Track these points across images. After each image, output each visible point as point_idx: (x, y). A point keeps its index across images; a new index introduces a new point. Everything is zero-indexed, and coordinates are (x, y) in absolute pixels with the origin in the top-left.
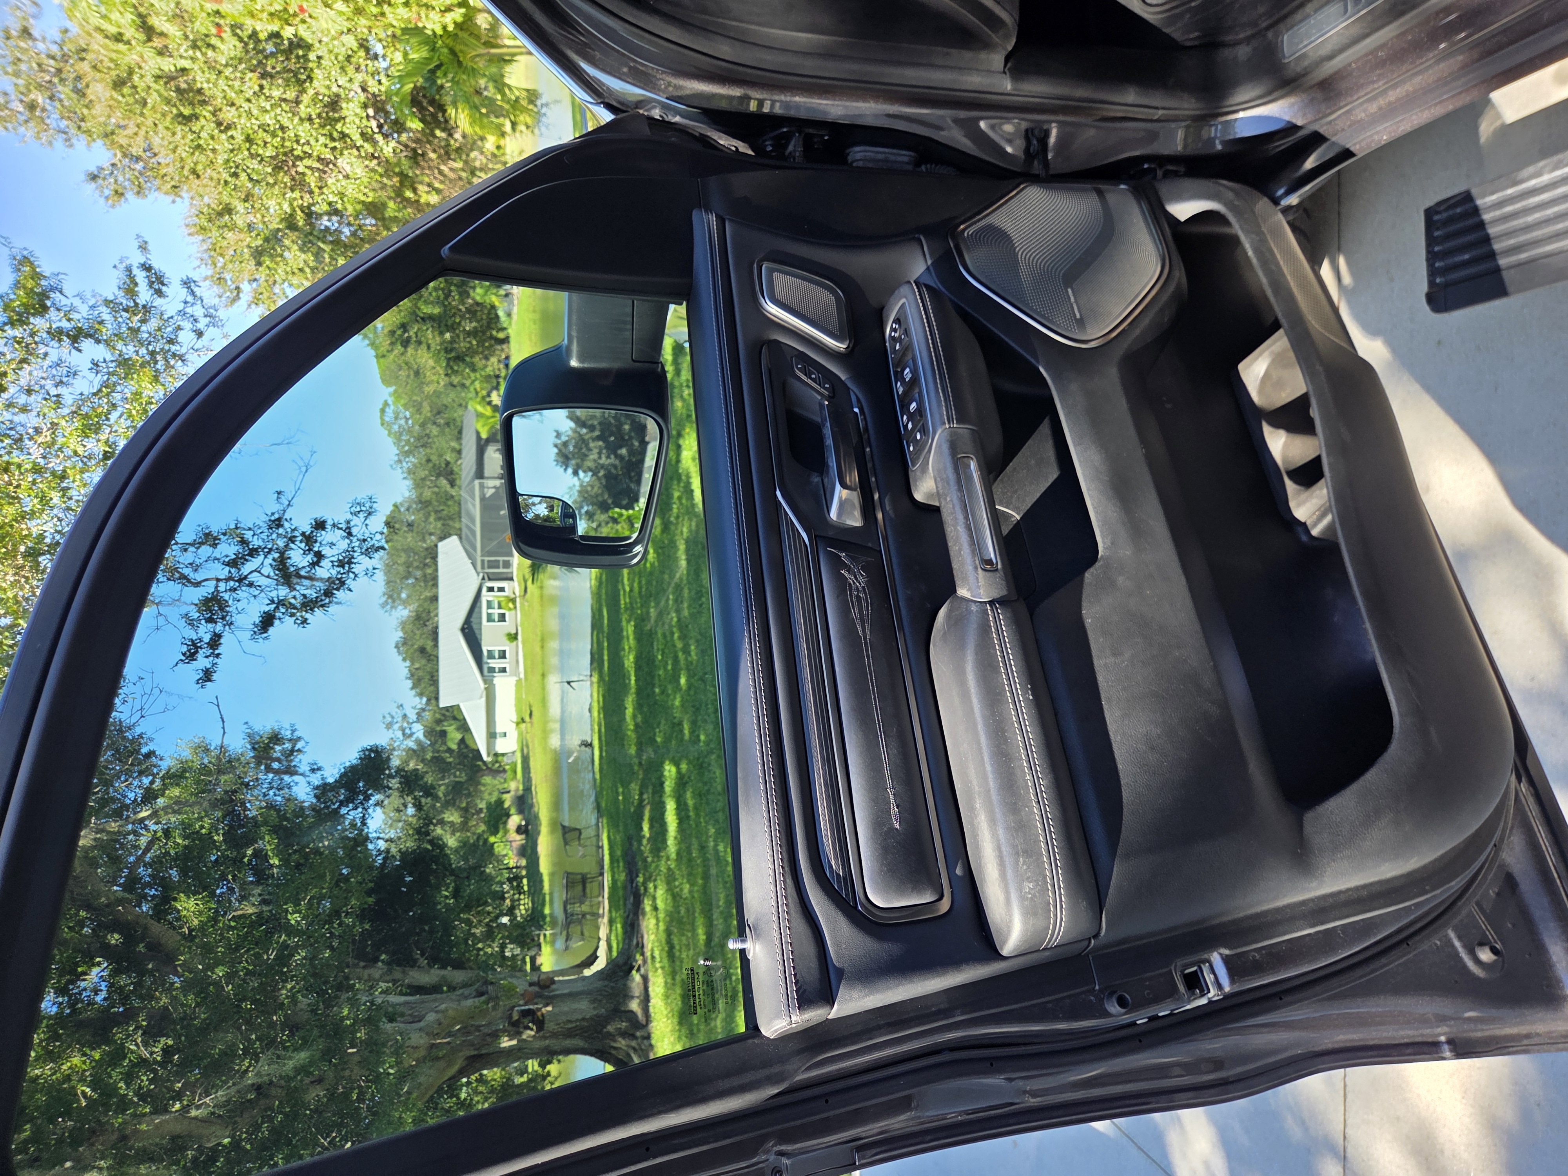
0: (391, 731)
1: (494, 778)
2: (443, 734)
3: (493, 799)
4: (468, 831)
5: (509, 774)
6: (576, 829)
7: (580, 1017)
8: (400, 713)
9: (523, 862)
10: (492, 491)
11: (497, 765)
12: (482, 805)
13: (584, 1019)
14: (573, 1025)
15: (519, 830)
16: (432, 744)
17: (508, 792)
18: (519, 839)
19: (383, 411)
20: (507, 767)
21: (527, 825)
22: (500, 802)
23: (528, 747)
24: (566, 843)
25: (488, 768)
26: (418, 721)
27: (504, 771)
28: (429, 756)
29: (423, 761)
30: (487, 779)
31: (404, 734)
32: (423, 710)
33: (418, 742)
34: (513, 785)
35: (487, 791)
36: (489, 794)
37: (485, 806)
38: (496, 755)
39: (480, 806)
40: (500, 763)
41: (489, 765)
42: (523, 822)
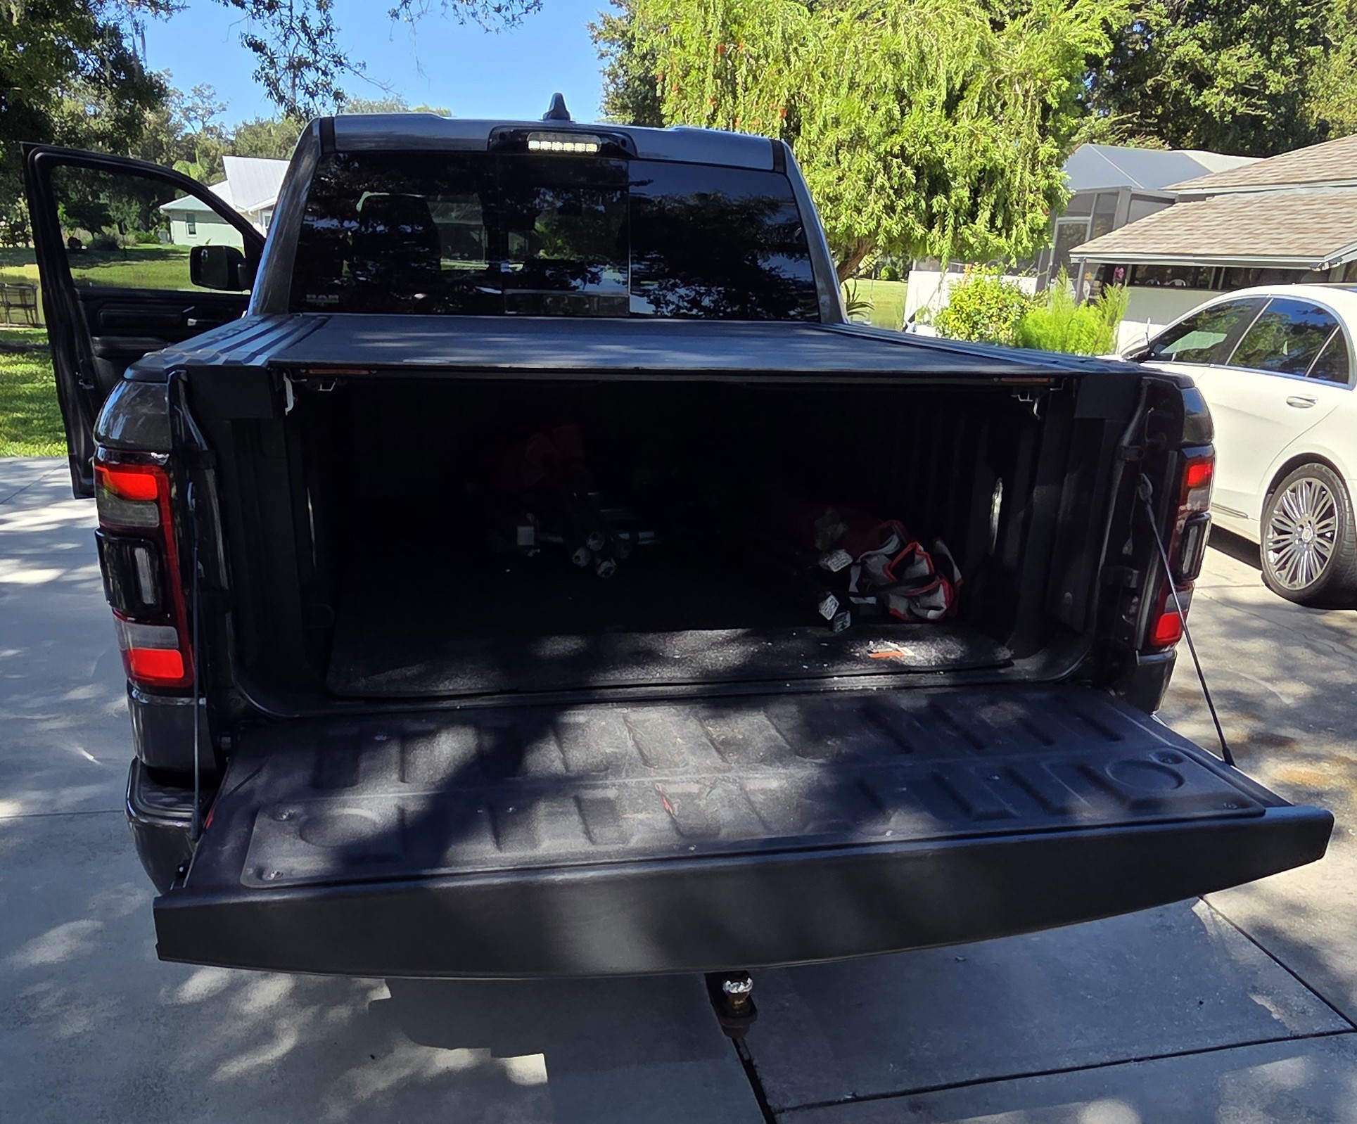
1: (139, 216)
2: (192, 157)
3: (111, 213)
5: (143, 234)
8: (215, 107)
11: (156, 220)
12: (103, 200)
16: (178, 144)
17: (121, 233)
20: (152, 232)
22: (109, 222)
23: (178, 258)
25: (151, 209)
26: (205, 128)
27: (148, 229)
28: (162, 138)
29: (156, 130)
30: (136, 207)
31: (188, 109)
32: (220, 136)
33: (180, 127)
34: (131, 237)
35: (121, 206)
36: (117, 208)
37: (101, 202)
38: (168, 220)
39: (101, 196)
40: (158, 224)
41: (154, 211)
42: (84, 247)
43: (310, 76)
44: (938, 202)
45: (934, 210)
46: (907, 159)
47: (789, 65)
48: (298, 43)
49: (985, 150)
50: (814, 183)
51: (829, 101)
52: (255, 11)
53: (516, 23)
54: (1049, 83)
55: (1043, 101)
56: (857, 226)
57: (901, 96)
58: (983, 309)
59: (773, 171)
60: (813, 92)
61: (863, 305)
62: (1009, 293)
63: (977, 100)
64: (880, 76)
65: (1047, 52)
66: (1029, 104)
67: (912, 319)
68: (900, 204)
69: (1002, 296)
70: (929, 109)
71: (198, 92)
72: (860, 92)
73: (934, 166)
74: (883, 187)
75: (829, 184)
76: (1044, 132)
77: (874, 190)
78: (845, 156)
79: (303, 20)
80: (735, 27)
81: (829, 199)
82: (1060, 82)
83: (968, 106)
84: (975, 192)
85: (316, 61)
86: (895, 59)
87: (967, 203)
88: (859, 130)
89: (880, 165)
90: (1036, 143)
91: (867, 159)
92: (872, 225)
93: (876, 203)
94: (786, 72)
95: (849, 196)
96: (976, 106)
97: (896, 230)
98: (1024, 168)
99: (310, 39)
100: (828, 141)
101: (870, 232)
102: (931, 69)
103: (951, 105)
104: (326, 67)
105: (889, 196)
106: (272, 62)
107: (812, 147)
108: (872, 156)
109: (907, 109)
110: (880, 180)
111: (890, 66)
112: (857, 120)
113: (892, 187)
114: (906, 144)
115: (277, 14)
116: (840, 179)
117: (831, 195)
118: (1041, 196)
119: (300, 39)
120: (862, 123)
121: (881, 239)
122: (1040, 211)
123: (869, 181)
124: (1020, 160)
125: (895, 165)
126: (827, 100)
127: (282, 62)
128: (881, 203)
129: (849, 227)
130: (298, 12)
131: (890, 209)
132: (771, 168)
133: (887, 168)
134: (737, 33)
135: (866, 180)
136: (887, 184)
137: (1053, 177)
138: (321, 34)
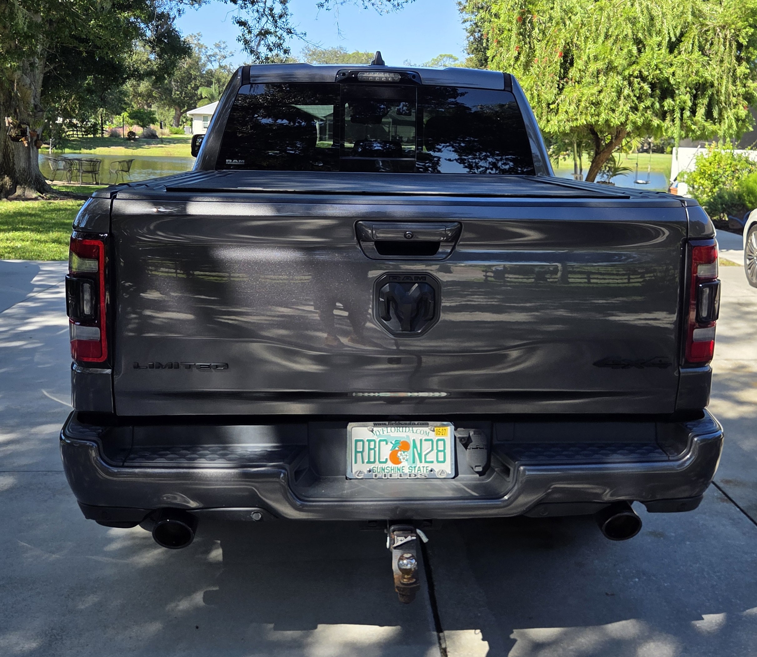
0: (213, 47)
1: (174, 118)
2: (209, 84)
3: (157, 116)
4: (134, 96)
5: (175, 128)
6: (129, 169)
7: (15, 162)
9: (106, 135)
10: (387, 130)
11: (184, 120)
12: (154, 108)
13: (14, 164)
14: (11, 158)
15: (132, 133)
16: (202, 75)
17: (161, 128)
18: (124, 132)
19: (451, 57)
20: (181, 127)
21: (135, 139)
22: (153, 121)
24: (120, 162)
25: (182, 113)
26: (221, 67)
27: (178, 125)
28: (192, 72)
29: (190, 68)
30: (173, 112)
31: (210, 56)
33: (205, 65)
34: (166, 130)
35: (164, 112)
36: (162, 113)
37: (152, 110)
38: (191, 120)
39: (153, 106)
40: (185, 122)
41: (184, 115)
42: (137, 137)
43: (271, 39)
44: (668, 103)
45: (666, 108)
46: (644, 79)
47: (565, 26)
48: (267, 21)
49: (697, 73)
50: (583, 94)
51: (591, 46)
52: (243, 5)
53: (399, 7)
54: (739, 30)
55: (737, 42)
56: (612, 120)
57: (638, 42)
58: (721, 172)
59: (504, 90)
60: (581, 41)
61: (625, 169)
62: (739, 161)
63: (691, 42)
64: (623, 31)
65: (737, 13)
66: (728, 43)
67: (675, 180)
68: (642, 106)
69: (734, 163)
70: (657, 49)
71: (218, 46)
72: (611, 40)
73: (663, 83)
74: (629, 96)
75: (592, 95)
76: (739, 59)
77: (622, 98)
78: (602, 78)
79: (271, 9)
80: (530, 6)
81: (593, 104)
82: (747, 30)
83: (686, 45)
84: (695, 97)
85: (276, 32)
86: (633, 21)
87: (689, 104)
88: (611, 62)
89: (626, 83)
90: (734, 66)
91: (616, 80)
92: (623, 119)
93: (624, 105)
94: (563, 30)
95: (606, 101)
96: (691, 45)
97: (640, 122)
98: (728, 82)
99: (274, 19)
100: (590, 70)
101: (622, 123)
102: (658, 26)
103: (672, 47)
104: (281, 35)
105: (633, 101)
106: (250, 32)
107: (582, 73)
108: (620, 77)
109: (643, 49)
110: (626, 91)
111: (630, 25)
112: (609, 57)
113: (635, 96)
114: (643, 70)
115: (256, 6)
116: (600, 92)
117: (594, 101)
118: (741, 98)
119: (268, 19)
120: (613, 58)
121: (629, 128)
122: (741, 107)
123: (619, 92)
124: (725, 77)
125: (636, 83)
126: (590, 44)
127: (256, 32)
128: (628, 106)
129: (607, 121)
130: (269, 4)
131: (635, 109)
132: (503, 88)
133: (630, 84)
134: (532, 9)
135: (617, 92)
136: (632, 94)
137: (749, 87)
138: (281, 17)
